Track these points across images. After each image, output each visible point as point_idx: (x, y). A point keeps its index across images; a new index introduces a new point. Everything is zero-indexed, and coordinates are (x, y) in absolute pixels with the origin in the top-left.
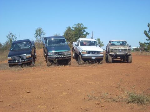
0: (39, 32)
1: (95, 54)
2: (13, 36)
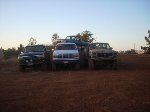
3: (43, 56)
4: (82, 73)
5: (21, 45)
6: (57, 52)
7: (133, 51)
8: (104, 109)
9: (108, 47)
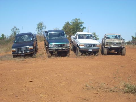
0: (40, 26)
1: (92, 46)
2: (16, 29)
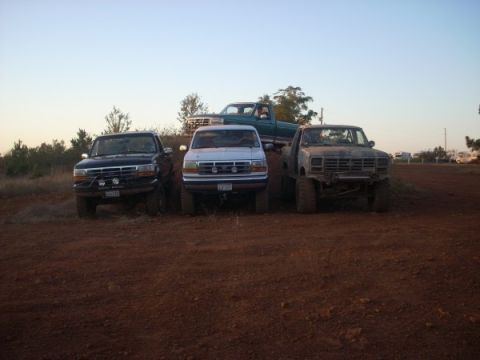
2: (121, 117)
3: (151, 167)
4: (277, 221)
5: (82, 134)
6: (196, 155)
7: (440, 152)
8: (348, 336)
9: (360, 141)
